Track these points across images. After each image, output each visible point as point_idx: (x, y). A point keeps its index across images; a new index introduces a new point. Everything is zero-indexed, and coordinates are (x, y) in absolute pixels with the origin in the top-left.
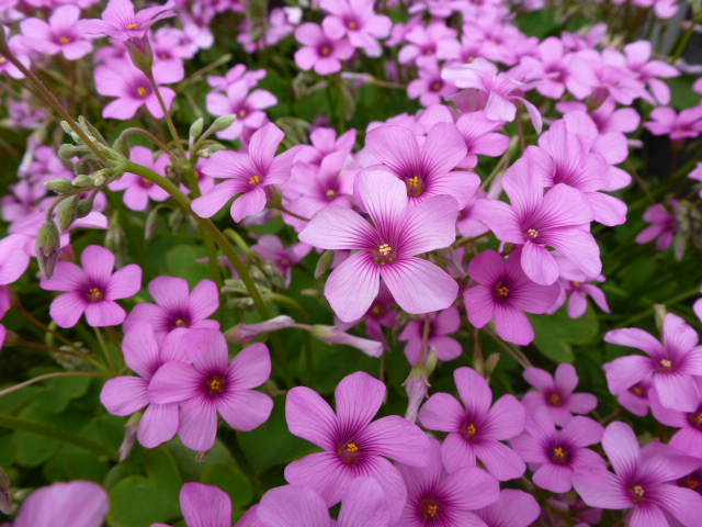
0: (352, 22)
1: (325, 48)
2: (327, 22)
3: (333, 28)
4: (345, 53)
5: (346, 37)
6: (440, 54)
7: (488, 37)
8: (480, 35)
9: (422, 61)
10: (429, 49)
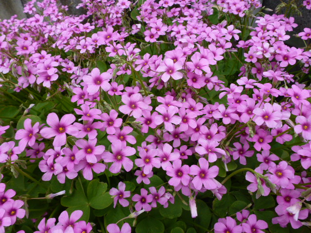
0: (158, 29)
1: (152, 36)
2: (152, 30)
3: (153, 31)
4: (157, 37)
5: (157, 33)
6: (181, 34)
7: (194, 28)
8: (191, 28)
9: (177, 36)
10: (178, 32)
